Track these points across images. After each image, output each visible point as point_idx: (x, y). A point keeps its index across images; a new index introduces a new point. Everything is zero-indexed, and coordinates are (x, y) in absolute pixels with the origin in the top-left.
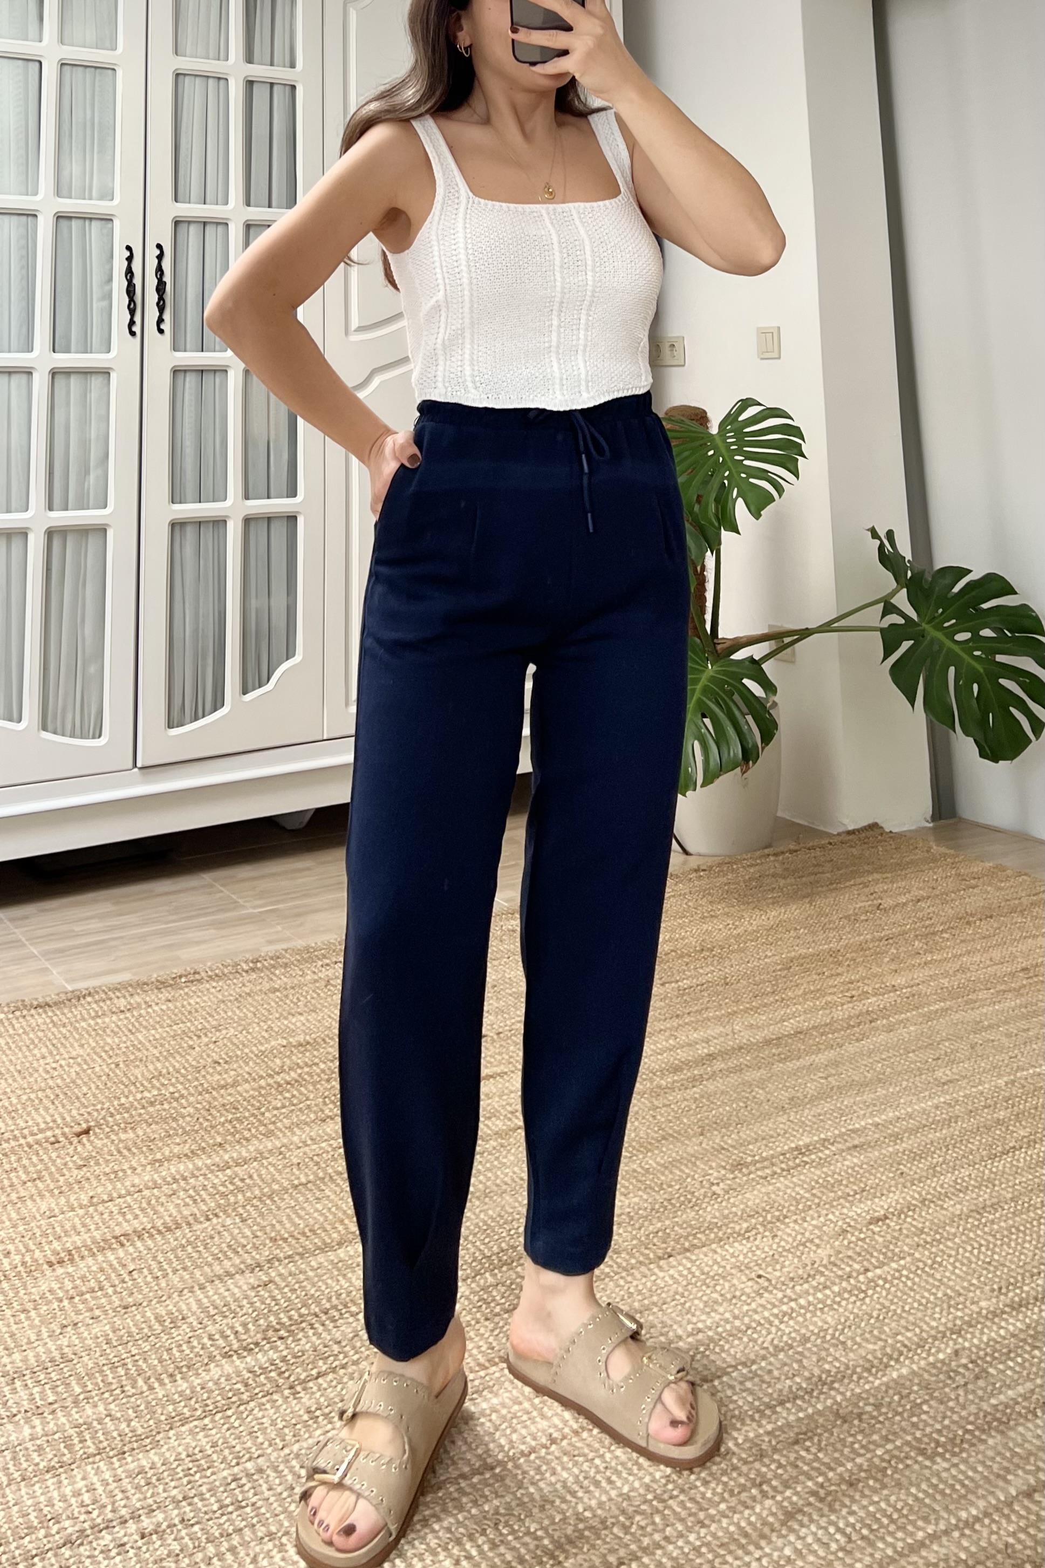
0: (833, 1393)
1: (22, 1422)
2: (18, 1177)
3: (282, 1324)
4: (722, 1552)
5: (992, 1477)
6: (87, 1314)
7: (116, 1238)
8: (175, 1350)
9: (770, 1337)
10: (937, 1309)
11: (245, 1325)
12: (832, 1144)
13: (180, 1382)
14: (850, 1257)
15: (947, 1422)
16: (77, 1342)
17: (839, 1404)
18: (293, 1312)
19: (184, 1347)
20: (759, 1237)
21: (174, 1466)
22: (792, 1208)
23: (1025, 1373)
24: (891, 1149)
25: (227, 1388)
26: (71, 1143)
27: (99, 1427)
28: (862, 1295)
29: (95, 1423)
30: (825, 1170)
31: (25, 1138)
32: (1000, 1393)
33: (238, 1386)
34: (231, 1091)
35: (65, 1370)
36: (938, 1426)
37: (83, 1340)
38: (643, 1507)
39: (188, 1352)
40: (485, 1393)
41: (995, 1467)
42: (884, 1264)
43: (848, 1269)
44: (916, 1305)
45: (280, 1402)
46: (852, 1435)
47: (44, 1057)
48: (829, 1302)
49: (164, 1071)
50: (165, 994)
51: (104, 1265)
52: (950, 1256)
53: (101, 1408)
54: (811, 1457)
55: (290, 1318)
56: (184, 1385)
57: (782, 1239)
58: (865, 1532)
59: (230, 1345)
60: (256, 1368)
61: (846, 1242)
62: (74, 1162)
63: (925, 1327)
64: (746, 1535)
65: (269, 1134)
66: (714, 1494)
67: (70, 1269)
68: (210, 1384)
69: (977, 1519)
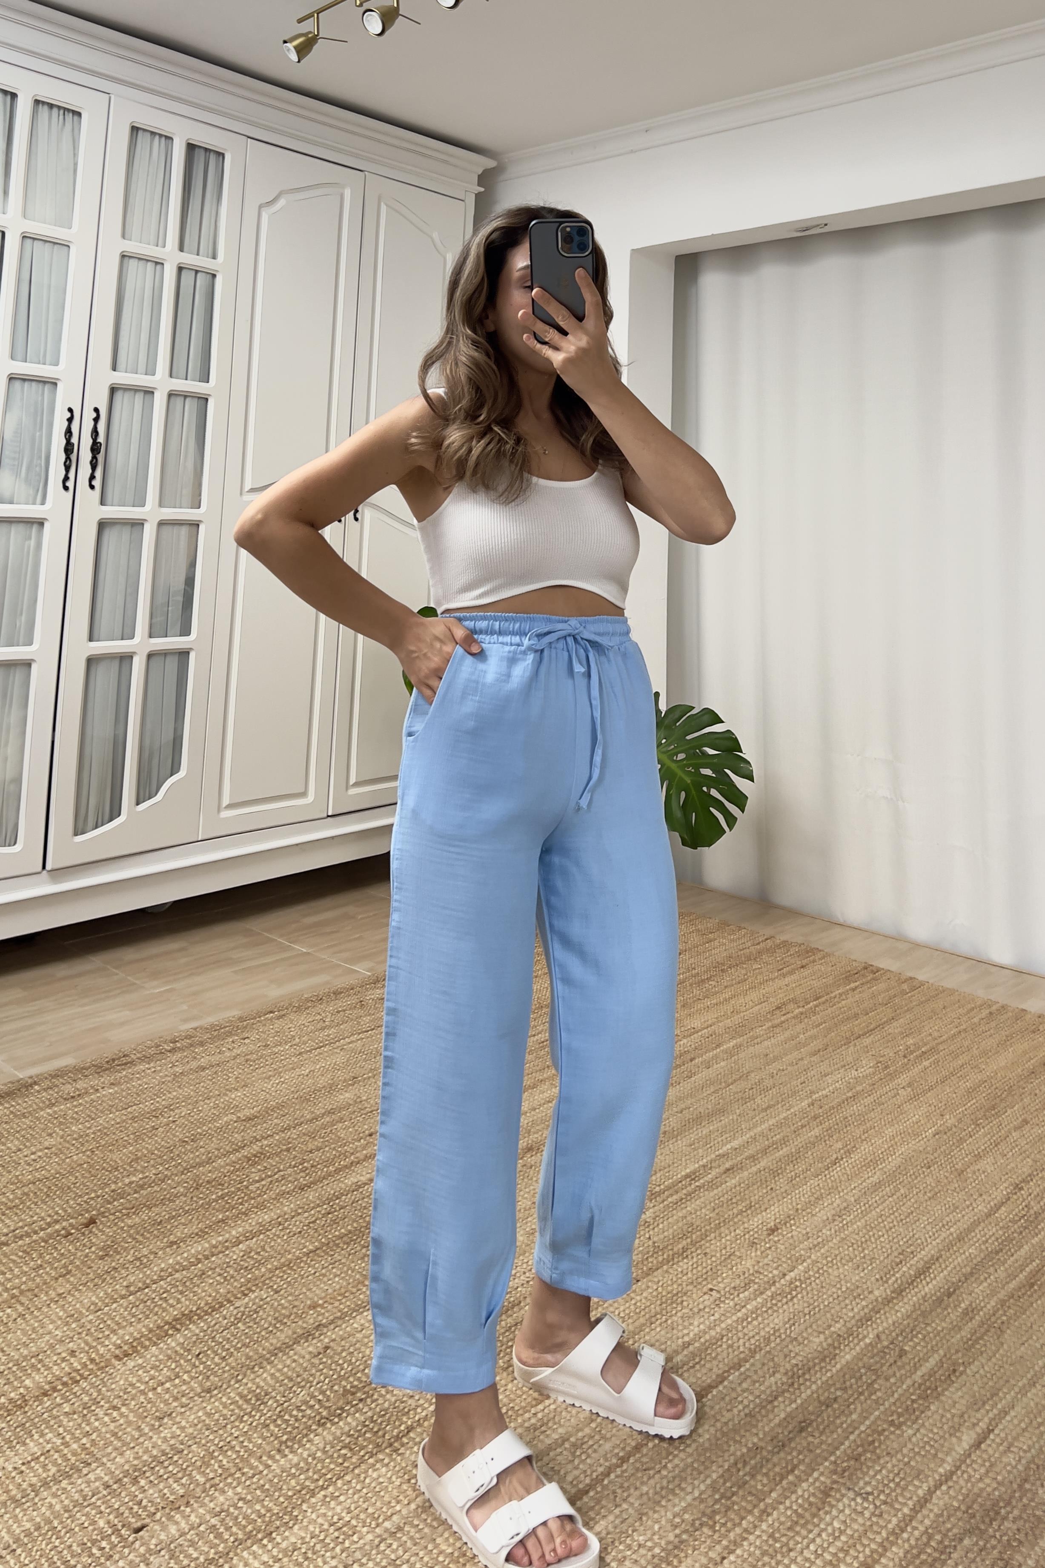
0: (808, 1383)
1: (164, 1519)
2: (47, 1273)
3: (356, 1386)
4: (791, 1534)
5: (947, 1436)
6: (175, 1404)
7: (170, 1324)
8: (272, 1427)
9: (741, 1341)
10: (847, 1301)
11: (323, 1392)
12: (711, 1168)
13: (290, 1456)
14: (768, 1264)
15: (896, 1396)
16: (178, 1432)
17: (817, 1392)
18: (359, 1375)
19: (279, 1422)
20: (694, 1254)
21: (322, 1537)
22: (708, 1228)
23: (929, 1347)
24: (754, 1169)
25: (335, 1455)
26: (83, 1234)
27: (236, 1512)
28: (789, 1296)
29: (232, 1510)
30: (716, 1191)
31: (36, 1233)
32: (921, 1366)
33: (343, 1452)
34: (208, 1167)
35: (180, 1462)
36: (892, 1400)
37: (183, 1429)
38: (717, 1507)
39: (284, 1426)
40: (550, 1424)
41: (945, 1427)
42: (794, 1267)
43: (770, 1275)
44: (831, 1299)
45: (386, 1461)
46: (838, 1417)
47: (20, 1150)
48: (769, 1305)
49: (139, 1154)
50: (106, 1079)
51: (169, 1352)
52: (836, 1256)
53: (230, 1493)
54: (816, 1441)
55: (359, 1379)
56: (295, 1460)
57: (712, 1256)
58: (882, 1497)
59: (320, 1413)
60: (352, 1432)
61: (759, 1253)
62: (94, 1252)
63: (845, 1317)
64: (800, 1516)
65: (261, 1206)
66: (764, 1485)
67: (140, 1361)
68: (319, 1454)
69: (952, 1473)
